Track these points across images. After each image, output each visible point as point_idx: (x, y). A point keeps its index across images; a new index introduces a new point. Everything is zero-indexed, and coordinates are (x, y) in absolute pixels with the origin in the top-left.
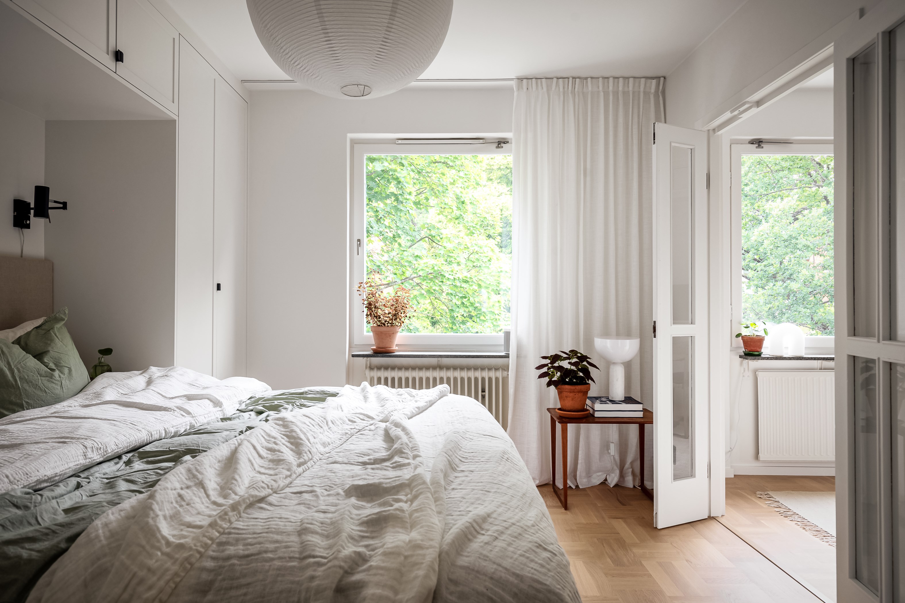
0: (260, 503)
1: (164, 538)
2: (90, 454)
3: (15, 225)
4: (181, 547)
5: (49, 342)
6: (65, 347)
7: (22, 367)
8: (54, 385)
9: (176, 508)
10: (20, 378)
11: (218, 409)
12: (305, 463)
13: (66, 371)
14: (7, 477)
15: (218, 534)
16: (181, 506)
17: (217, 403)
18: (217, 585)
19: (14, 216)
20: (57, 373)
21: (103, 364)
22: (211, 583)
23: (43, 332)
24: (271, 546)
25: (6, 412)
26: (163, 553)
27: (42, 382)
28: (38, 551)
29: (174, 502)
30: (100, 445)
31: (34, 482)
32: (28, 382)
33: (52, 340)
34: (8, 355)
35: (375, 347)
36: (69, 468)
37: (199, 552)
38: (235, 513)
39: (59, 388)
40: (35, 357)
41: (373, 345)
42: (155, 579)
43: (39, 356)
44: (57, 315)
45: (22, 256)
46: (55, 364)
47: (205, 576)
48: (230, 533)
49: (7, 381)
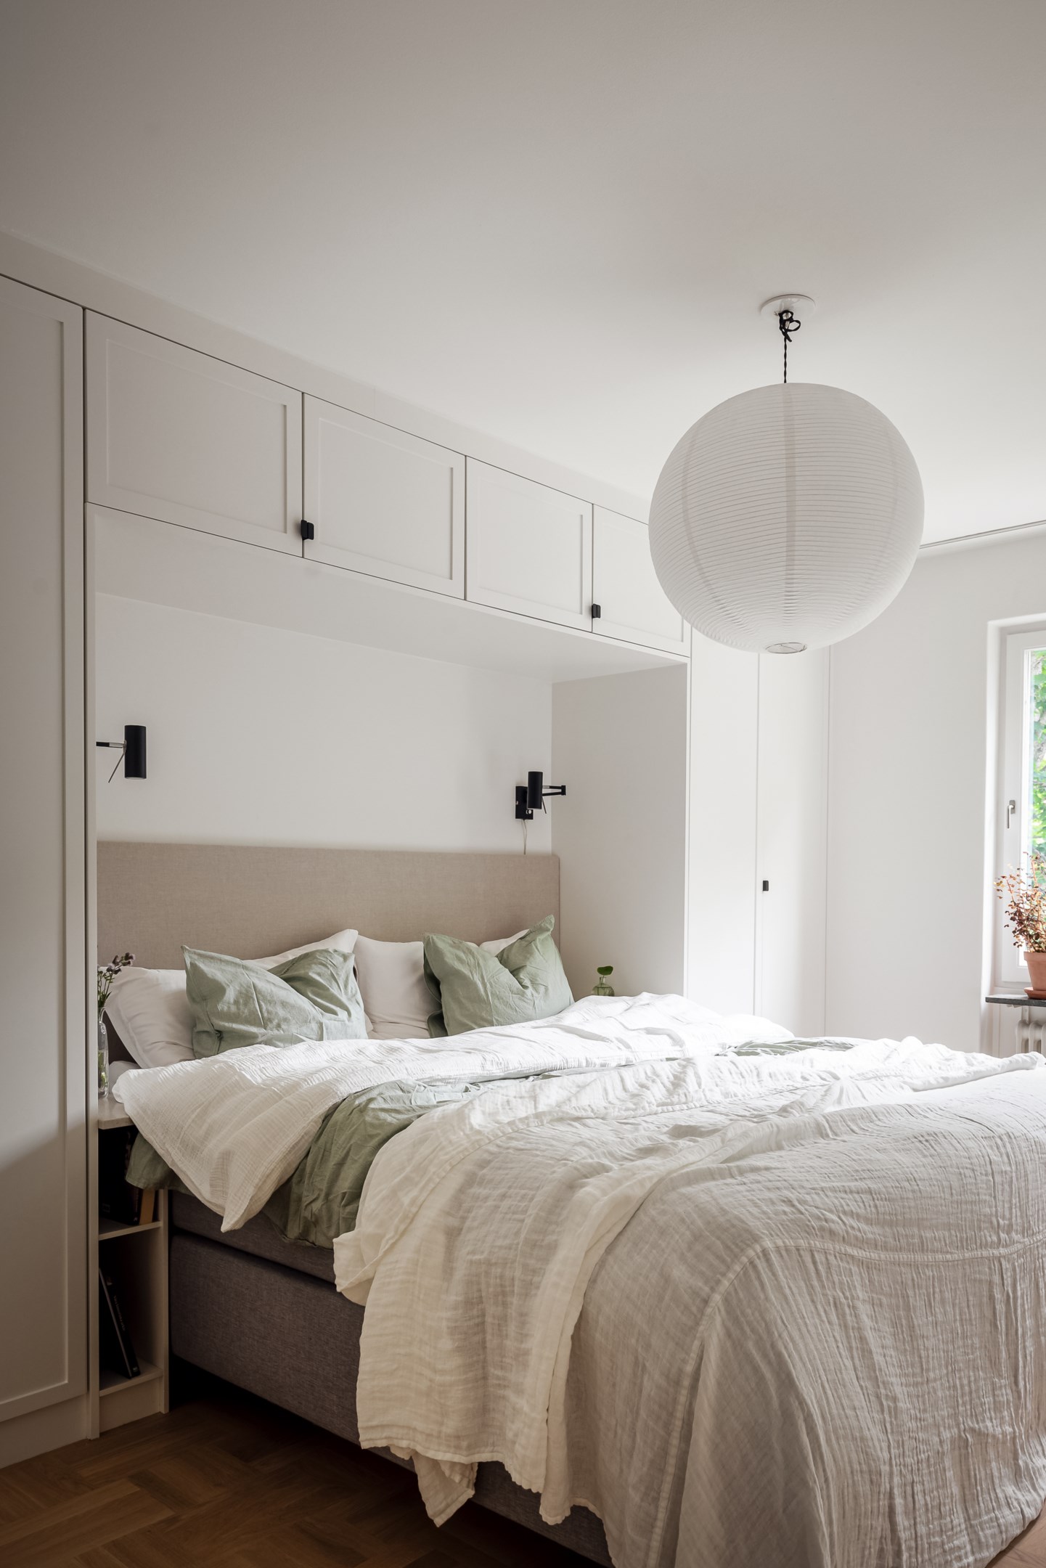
0: (574, 1121)
1: (470, 1124)
2: (488, 1066)
3: (517, 817)
4: (479, 1132)
5: (528, 956)
6: (544, 961)
7: (495, 982)
8: (525, 1004)
9: (498, 1108)
10: (492, 993)
11: (678, 1048)
12: (672, 1104)
13: (542, 989)
14: (406, 1069)
15: (511, 1131)
16: (504, 1109)
17: (676, 1041)
18: (492, 1164)
19: (517, 806)
20: (529, 992)
21: (604, 986)
22: (489, 1162)
23: (526, 943)
24: (544, 1147)
25: (474, 1026)
26: (465, 1134)
27: (513, 1000)
28: (398, 1119)
29: (499, 1104)
30: (501, 1060)
31: (428, 1078)
32: (499, 998)
33: (531, 953)
34: (483, 967)
35: (1031, 989)
36: (464, 1074)
37: (489, 1139)
38: (536, 1120)
39: (531, 1008)
40: (511, 972)
41: (1027, 984)
42: (451, 1148)
43: (515, 972)
44: (542, 925)
45: (525, 853)
46: (531, 981)
47: (486, 1156)
48: (521, 1133)
49: (479, 996)
